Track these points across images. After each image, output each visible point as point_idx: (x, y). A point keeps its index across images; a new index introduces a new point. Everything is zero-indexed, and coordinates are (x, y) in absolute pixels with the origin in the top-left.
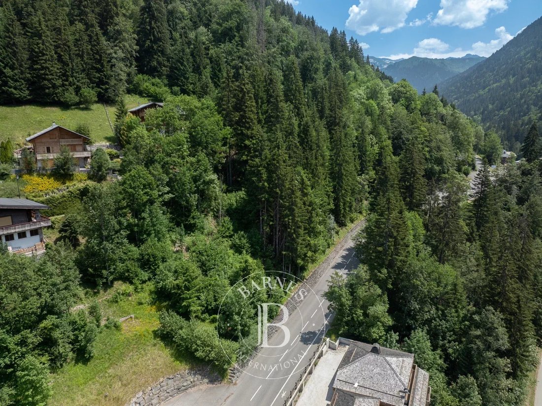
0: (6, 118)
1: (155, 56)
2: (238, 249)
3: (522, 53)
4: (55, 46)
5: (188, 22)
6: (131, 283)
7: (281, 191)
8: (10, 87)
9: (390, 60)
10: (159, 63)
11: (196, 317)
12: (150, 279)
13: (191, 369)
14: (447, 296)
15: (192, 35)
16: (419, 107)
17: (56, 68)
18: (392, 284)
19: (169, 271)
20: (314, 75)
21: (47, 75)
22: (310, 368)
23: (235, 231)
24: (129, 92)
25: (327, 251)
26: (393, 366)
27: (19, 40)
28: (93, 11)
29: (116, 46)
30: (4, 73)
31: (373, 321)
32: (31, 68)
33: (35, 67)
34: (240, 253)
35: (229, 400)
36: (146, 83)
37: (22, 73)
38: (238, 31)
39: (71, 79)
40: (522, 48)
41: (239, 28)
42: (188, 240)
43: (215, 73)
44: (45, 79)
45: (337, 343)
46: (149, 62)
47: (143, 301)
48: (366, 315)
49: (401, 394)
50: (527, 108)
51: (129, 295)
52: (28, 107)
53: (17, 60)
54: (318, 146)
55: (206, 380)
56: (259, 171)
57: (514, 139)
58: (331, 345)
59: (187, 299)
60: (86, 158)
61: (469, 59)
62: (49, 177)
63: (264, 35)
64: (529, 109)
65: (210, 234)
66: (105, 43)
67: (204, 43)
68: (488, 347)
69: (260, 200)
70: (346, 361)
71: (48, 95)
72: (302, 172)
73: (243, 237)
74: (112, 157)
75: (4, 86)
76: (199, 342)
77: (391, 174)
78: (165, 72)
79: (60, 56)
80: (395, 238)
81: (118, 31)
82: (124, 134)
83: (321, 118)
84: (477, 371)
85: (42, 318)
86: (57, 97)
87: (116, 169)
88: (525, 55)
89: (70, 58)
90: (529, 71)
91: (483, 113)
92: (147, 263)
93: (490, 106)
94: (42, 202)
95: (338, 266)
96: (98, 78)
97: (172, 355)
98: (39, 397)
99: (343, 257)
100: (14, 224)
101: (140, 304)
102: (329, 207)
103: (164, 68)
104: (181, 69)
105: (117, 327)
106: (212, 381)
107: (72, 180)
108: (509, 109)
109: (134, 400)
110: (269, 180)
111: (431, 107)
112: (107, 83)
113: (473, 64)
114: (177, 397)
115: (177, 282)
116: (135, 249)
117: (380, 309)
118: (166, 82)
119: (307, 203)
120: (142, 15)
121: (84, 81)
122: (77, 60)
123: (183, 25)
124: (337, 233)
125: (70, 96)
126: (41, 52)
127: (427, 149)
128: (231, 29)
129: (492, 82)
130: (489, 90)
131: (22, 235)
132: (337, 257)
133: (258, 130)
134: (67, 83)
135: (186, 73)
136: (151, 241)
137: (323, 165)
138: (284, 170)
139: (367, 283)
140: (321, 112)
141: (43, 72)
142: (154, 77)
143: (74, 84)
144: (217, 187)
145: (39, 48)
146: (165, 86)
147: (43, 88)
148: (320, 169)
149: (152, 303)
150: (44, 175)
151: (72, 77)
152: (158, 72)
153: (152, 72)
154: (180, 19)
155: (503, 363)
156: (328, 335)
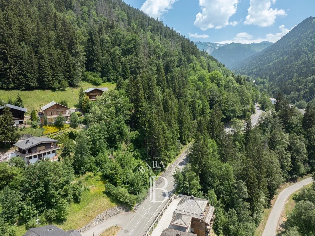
0: (28, 97)
1: (95, 63)
2: (136, 157)
3: (292, 42)
4: (49, 61)
5: (110, 44)
6: (93, 172)
7: (154, 132)
8: (30, 82)
9: (220, 44)
10: (96, 66)
11: (120, 185)
12: (100, 170)
13: (118, 206)
14: (224, 176)
15: (112, 51)
16: (224, 84)
17: (49, 72)
18: (201, 171)
19: (108, 167)
20: (172, 69)
21: (46, 75)
22: (166, 206)
23: (135, 149)
24: (82, 80)
25: (176, 157)
26: (199, 204)
27: (34, 60)
28: (65, 43)
29: (76, 59)
30: (27, 76)
31: (192, 187)
32: (39, 73)
33: (41, 72)
34: (137, 159)
35: (134, 218)
36: (90, 75)
37: (35, 75)
38: (135, 50)
39: (56, 77)
40: (291, 39)
41: (135, 48)
42: (115, 153)
43: (124, 70)
44: (45, 78)
45: (178, 196)
46: (92, 65)
47: (98, 179)
48: (190, 184)
49: (201, 214)
50: (292, 74)
51: (92, 177)
52: (37, 90)
53: (33, 69)
54: (172, 109)
55: (124, 211)
56: (144, 123)
57: (283, 93)
58: (175, 197)
59: (116, 178)
60: (67, 117)
61: (264, 44)
62: (54, 126)
63: (147, 49)
64: (293, 75)
65: (124, 150)
66: (71, 58)
67: (118, 55)
68: (240, 197)
69: (145, 135)
70: (181, 203)
71: (46, 84)
72: (163, 123)
73: (138, 151)
74: (79, 116)
75: (27, 82)
76: (121, 195)
77: (203, 122)
78: (100, 70)
79: (51, 66)
80: (202, 152)
81: (77, 52)
82: (84, 105)
83: (174, 93)
84: (236, 207)
85: (64, 185)
86: (50, 85)
87: (81, 121)
88: (293, 43)
89: (56, 67)
90: (294, 53)
91: (269, 76)
92: (99, 164)
93: (274, 73)
94: (54, 139)
95: (181, 164)
96: (69, 75)
97: (110, 200)
98: (65, 214)
99: (183, 159)
100: (46, 149)
102: (178, 136)
103: (99, 68)
104: (107, 68)
105: (88, 189)
106: (126, 211)
107: (63, 127)
108: (283, 74)
109: (97, 217)
110: (149, 127)
111: (230, 84)
112: (72, 77)
113: (266, 47)
114: (113, 217)
115: (112, 172)
116: (93, 158)
117: (196, 181)
118: (100, 74)
119: (166, 137)
120: (88, 42)
121: (62, 77)
122: (59, 68)
123: (107, 45)
124: (182, 148)
125: (56, 85)
126: (43, 65)
127: (227, 105)
128: (131, 48)
129: (275, 59)
130: (274, 63)
131: (49, 153)
132: (181, 160)
133: (145, 103)
134: (54, 79)
135: (109, 71)
136: (100, 154)
137: (174, 117)
138: (155, 122)
139: (190, 171)
140: (174, 91)
141: (44, 74)
142: (94, 72)
143: (58, 79)
144: (126, 128)
145: (43, 64)
146: (100, 77)
147: (44, 82)
148: (173, 120)
149: (101, 181)
150: (51, 126)
151: (57, 75)
152: (96, 70)
153: (93, 70)
154: (106, 43)
155: (247, 204)
156: (174, 193)
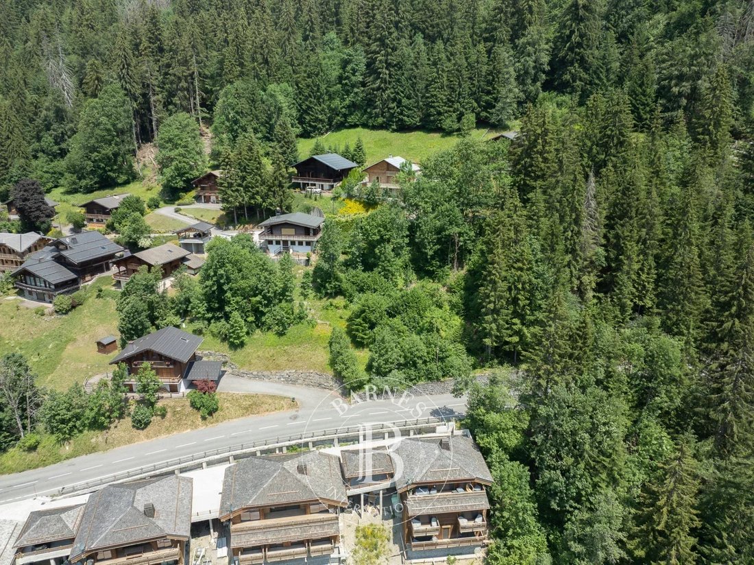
8: (405, 116)
10: (573, 76)
17: (444, 95)
27: (419, 71)
30: (403, 102)
32: (423, 97)
33: (427, 95)
37: (416, 101)
39: (455, 105)
44: (432, 107)
53: (414, 90)
71: (433, 122)
75: (401, 115)
78: (580, 88)
79: (450, 82)
86: (440, 123)
100: (296, 235)
101: (341, 318)
103: (578, 82)
104: (594, 83)
109: (288, 372)
112: (495, 107)
120: (566, 15)
123: (632, 16)
134: (451, 109)
141: (431, 100)
143: (457, 111)
147: (430, 115)
149: (347, 320)
151: (457, 102)
152: (570, 87)
153: (563, 88)
154: (632, 8)
